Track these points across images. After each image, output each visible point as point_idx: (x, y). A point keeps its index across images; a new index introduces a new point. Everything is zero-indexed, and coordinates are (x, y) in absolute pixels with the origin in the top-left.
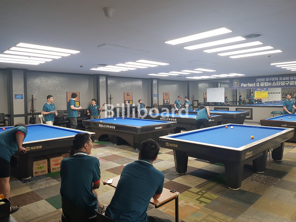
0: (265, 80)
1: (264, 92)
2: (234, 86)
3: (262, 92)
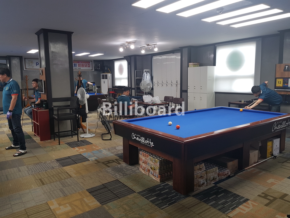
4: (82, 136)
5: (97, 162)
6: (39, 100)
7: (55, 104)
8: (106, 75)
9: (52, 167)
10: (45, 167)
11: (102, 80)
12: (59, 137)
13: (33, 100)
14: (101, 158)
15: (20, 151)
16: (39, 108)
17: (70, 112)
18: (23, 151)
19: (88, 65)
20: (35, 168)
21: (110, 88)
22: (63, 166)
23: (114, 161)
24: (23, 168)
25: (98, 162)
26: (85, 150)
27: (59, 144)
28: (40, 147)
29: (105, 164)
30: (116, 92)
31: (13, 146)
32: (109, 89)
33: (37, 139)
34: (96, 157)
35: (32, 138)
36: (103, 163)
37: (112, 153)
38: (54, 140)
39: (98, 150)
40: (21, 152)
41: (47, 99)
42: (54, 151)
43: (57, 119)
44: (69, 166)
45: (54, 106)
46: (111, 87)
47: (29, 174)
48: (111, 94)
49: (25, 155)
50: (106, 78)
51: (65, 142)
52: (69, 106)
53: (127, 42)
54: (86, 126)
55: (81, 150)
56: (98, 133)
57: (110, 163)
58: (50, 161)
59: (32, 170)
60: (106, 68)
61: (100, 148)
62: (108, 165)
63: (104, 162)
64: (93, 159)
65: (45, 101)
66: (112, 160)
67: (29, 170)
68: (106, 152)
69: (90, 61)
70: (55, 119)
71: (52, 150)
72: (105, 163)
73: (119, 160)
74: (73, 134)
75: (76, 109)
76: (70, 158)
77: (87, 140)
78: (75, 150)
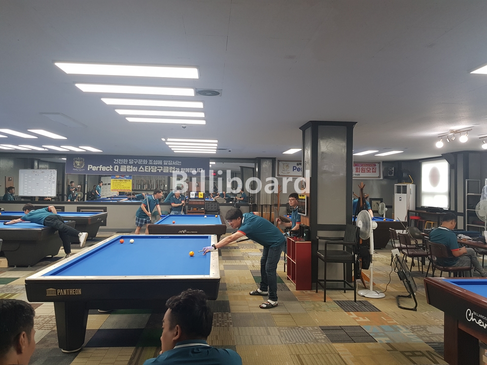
0: (128, 162)
1: (126, 181)
2: (75, 168)
3: (122, 181)
4: (361, 292)
5: (390, 349)
6: (297, 225)
7: (321, 234)
8: (405, 187)
9: (315, 338)
10: (304, 335)
11: (397, 196)
12: (325, 288)
13: (288, 225)
14: (397, 342)
15: (269, 301)
16: (296, 237)
17: (344, 249)
18: (273, 303)
19: (373, 168)
20: (289, 334)
21: (410, 209)
22: (333, 341)
23: (423, 355)
24: (274, 331)
25: (392, 348)
26: (367, 320)
27: (325, 301)
28: (296, 300)
29: (407, 357)
30: (422, 218)
31: (259, 290)
32: (409, 212)
33: (291, 285)
34: (388, 339)
35: (283, 282)
36: (402, 352)
37: (421, 337)
38: (317, 292)
39: (391, 326)
40: (270, 303)
41: (310, 225)
42: (317, 311)
43: (323, 258)
44: (342, 345)
45: (319, 237)
46: (412, 208)
47: (282, 343)
48: (413, 222)
49: (276, 308)
50: (405, 192)
51: (334, 300)
52: (342, 239)
53: (452, 130)
54: (368, 276)
55: (361, 319)
56: (391, 293)
57: (416, 355)
58: (312, 327)
59: (285, 337)
60: (404, 175)
61: (395, 322)
62: (411, 358)
63: (405, 352)
64: (384, 340)
65: (307, 227)
66: (420, 352)
67: (282, 336)
68: (408, 334)
69: (376, 163)
70: (321, 258)
71: (314, 309)
72: (407, 354)
73: (433, 354)
74: (346, 287)
75: (354, 246)
76: (342, 329)
77: (371, 302)
78: (351, 316)
